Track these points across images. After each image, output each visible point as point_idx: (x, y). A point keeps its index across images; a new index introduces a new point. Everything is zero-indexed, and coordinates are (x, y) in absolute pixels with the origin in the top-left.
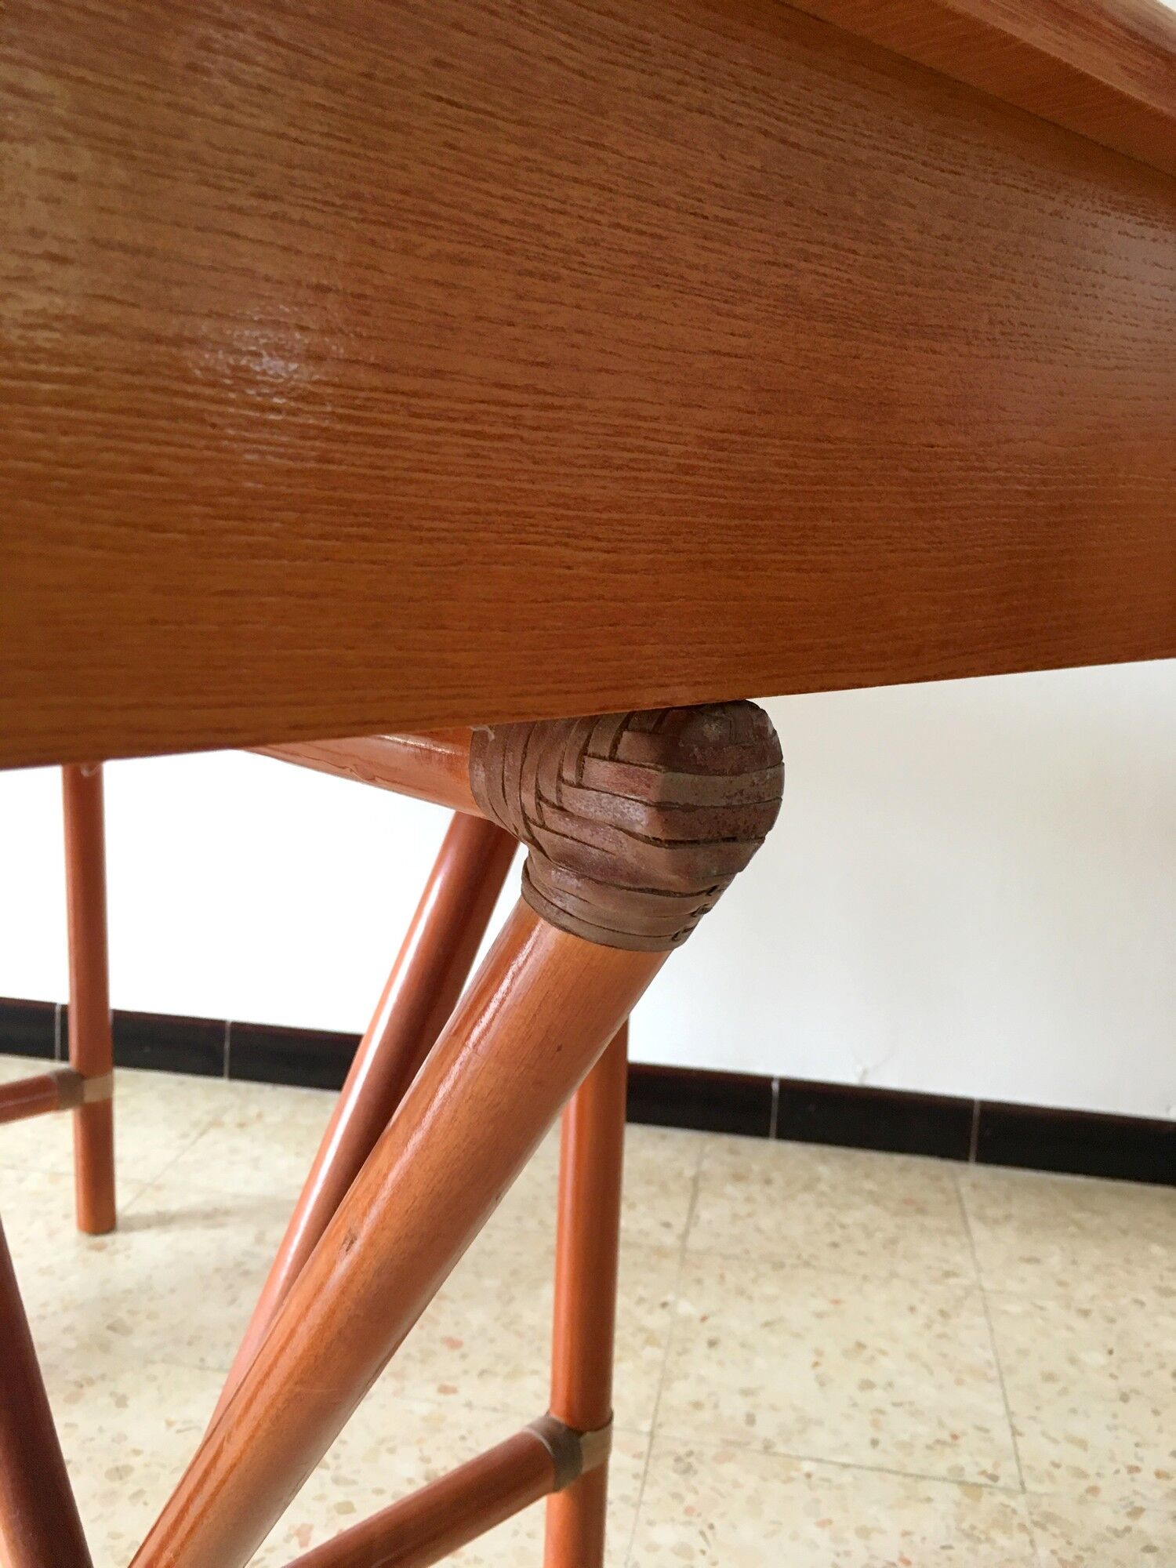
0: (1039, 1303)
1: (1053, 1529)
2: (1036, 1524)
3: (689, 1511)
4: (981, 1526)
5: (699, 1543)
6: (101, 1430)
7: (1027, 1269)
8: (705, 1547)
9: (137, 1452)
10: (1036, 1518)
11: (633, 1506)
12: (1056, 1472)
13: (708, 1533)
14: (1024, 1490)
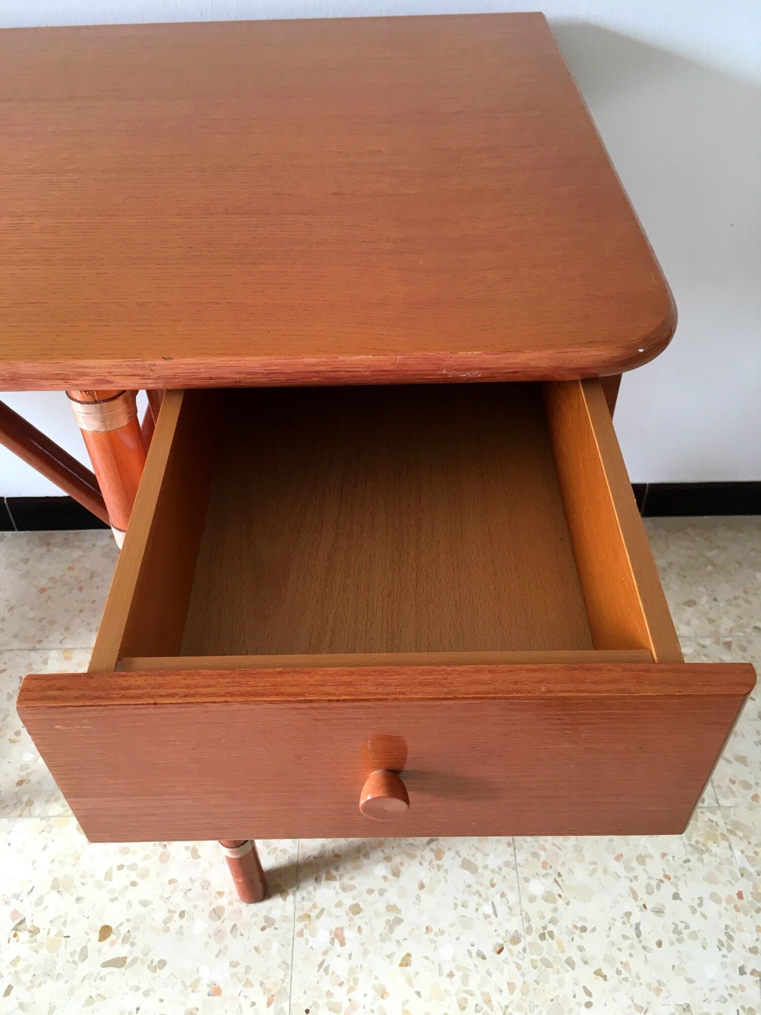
0: (702, 642)
1: (740, 834)
2: (730, 831)
3: (545, 865)
4: (701, 840)
5: (556, 890)
6: (192, 881)
7: (690, 610)
8: (560, 892)
9: (221, 894)
10: (729, 827)
11: (513, 869)
12: (734, 787)
13: (559, 880)
14: (719, 806)
